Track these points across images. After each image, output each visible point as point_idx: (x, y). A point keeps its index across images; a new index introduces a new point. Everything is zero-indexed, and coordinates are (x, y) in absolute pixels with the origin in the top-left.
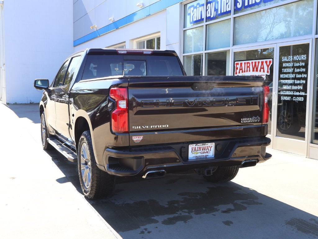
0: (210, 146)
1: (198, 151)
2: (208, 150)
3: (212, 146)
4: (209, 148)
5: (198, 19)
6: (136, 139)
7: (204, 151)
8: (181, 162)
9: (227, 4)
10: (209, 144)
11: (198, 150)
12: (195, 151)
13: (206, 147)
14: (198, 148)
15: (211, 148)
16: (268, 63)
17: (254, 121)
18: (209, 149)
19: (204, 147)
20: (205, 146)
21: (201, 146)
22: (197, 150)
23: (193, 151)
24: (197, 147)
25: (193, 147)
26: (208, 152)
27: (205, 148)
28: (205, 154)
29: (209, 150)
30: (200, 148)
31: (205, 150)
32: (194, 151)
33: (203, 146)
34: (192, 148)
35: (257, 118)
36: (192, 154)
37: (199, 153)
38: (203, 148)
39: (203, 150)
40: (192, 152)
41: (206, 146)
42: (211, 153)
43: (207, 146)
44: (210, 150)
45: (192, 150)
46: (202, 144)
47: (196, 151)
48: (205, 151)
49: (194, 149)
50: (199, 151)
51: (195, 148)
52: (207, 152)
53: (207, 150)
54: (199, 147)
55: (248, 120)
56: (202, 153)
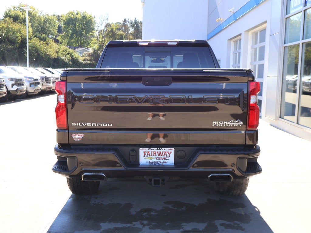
0: (168, 152)
1: (152, 156)
2: (165, 156)
3: (171, 152)
4: (167, 153)
6: (76, 137)
7: (160, 157)
8: (123, 167)
10: (167, 150)
12: (148, 156)
13: (163, 152)
14: (152, 152)
15: (169, 154)
17: (233, 125)
18: (168, 155)
19: (160, 152)
20: (161, 151)
21: (156, 151)
22: (151, 155)
23: (146, 156)
24: (150, 151)
25: (145, 151)
26: (167, 159)
27: (162, 153)
28: (162, 161)
29: (167, 156)
30: (155, 153)
31: (162, 156)
32: (147, 156)
33: (159, 151)
34: (144, 152)
35: (239, 122)
36: (145, 158)
37: (154, 158)
38: (159, 153)
39: (159, 155)
40: (144, 156)
41: (162, 151)
42: (170, 160)
43: (164, 151)
44: (169, 156)
45: (145, 154)
46: (157, 148)
47: (150, 156)
48: (163, 157)
49: (147, 153)
50: (154, 156)
51: (148, 152)
52: (165, 159)
53: (164, 156)
54: (154, 152)
55: (223, 125)
56: (158, 159)
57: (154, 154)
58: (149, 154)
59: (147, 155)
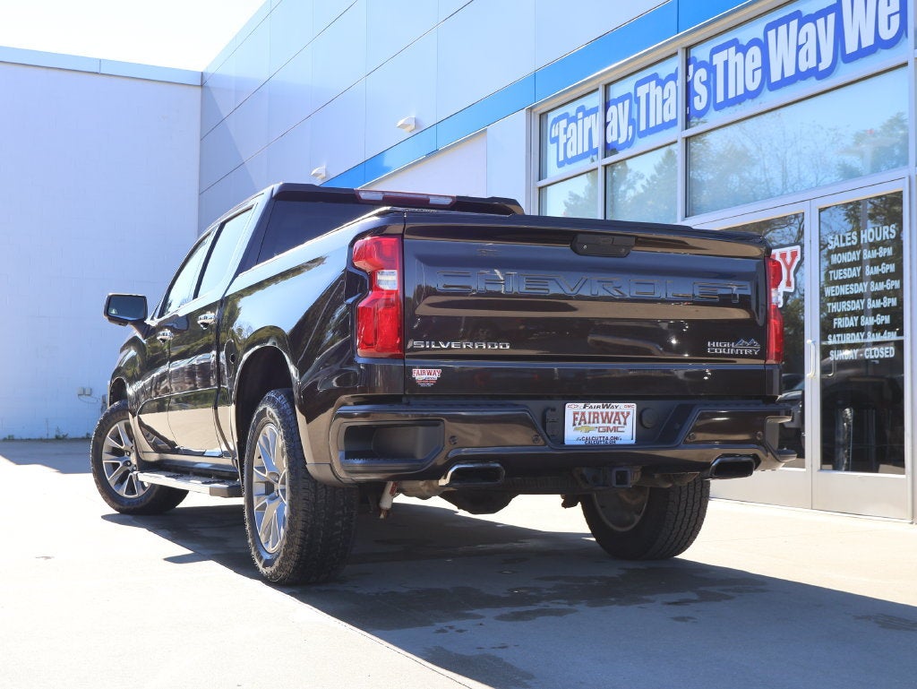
0: (623, 413)
1: (589, 422)
2: (617, 422)
3: (628, 413)
4: (621, 416)
5: (580, 152)
6: (424, 377)
7: (607, 425)
8: (546, 445)
9: (664, 101)
10: (622, 407)
11: (592, 420)
12: (583, 422)
13: (612, 413)
14: (590, 413)
15: (625, 419)
16: (789, 259)
17: (744, 352)
18: (622, 420)
19: (607, 413)
20: (610, 410)
21: (599, 410)
22: (587, 420)
23: (577, 422)
24: (587, 410)
25: (576, 410)
26: (619, 429)
27: (610, 415)
28: (609, 435)
29: (620, 423)
30: (596, 416)
31: (610, 422)
32: (580, 424)
33: (605, 410)
34: (575, 413)
35: (752, 345)
36: (576, 429)
37: (593, 429)
38: (604, 415)
39: (604, 422)
40: (574, 425)
41: (612, 410)
42: (626, 433)
43: (615, 410)
44: (625, 424)
45: (575, 419)
46: (601, 404)
47: (585, 423)
48: (611, 426)
49: (579, 417)
50: (594, 422)
51: (583, 414)
52: (615, 429)
53: (614, 422)
54: (594, 413)
55: (726, 349)
56: (601, 429)
57: (594, 418)
58: (585, 420)
59: (581, 420)
